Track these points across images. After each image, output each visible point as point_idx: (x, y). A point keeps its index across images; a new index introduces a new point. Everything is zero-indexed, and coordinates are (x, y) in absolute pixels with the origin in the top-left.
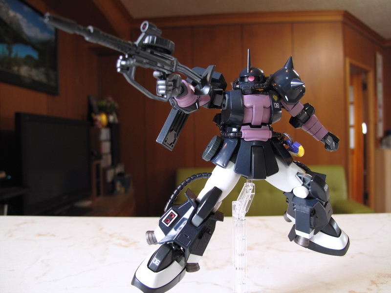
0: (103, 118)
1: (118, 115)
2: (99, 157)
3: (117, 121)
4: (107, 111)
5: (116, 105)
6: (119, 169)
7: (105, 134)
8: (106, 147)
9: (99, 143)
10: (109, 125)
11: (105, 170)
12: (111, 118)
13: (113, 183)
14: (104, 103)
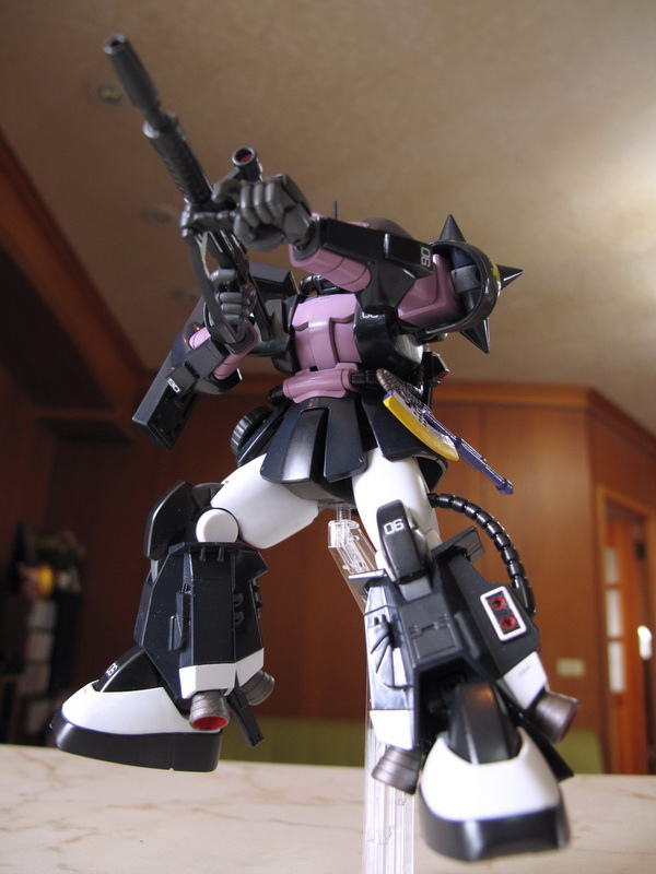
0: (44, 577)
1: (82, 576)
2: (18, 664)
3: (77, 587)
4: (57, 562)
5: (81, 552)
7: (42, 615)
8: (39, 647)
9: (22, 634)
10: (56, 595)
11: (27, 701)
12: (65, 579)
14: (52, 543)
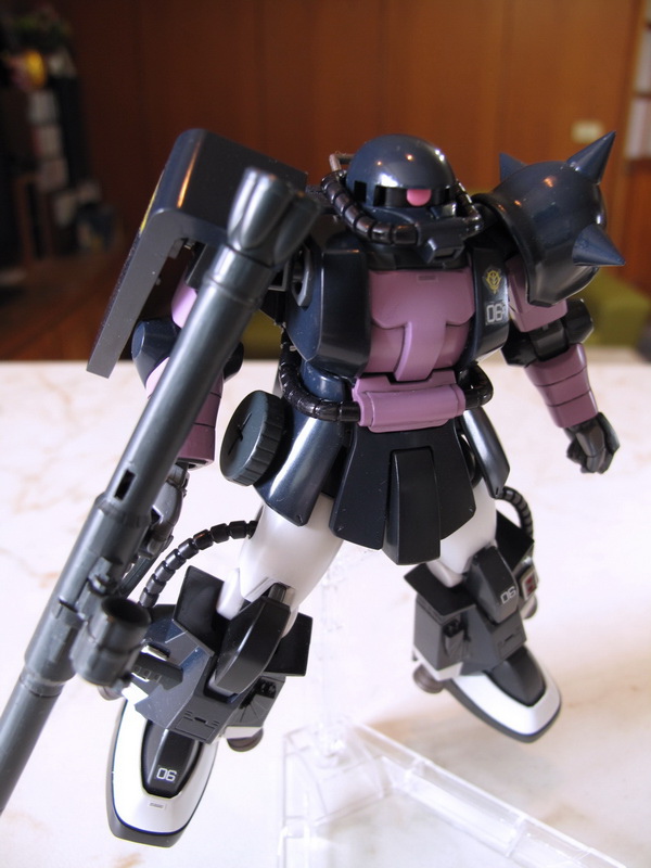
0: (33, 65)
1: (74, 56)
2: (32, 163)
3: (71, 71)
4: (43, 44)
5: (65, 29)
6: (88, 193)
7: (42, 107)
8: (49, 140)
9: (27, 131)
10: (52, 83)
11: (51, 196)
12: (57, 64)
13: (72, 228)
14: (31, 22)
